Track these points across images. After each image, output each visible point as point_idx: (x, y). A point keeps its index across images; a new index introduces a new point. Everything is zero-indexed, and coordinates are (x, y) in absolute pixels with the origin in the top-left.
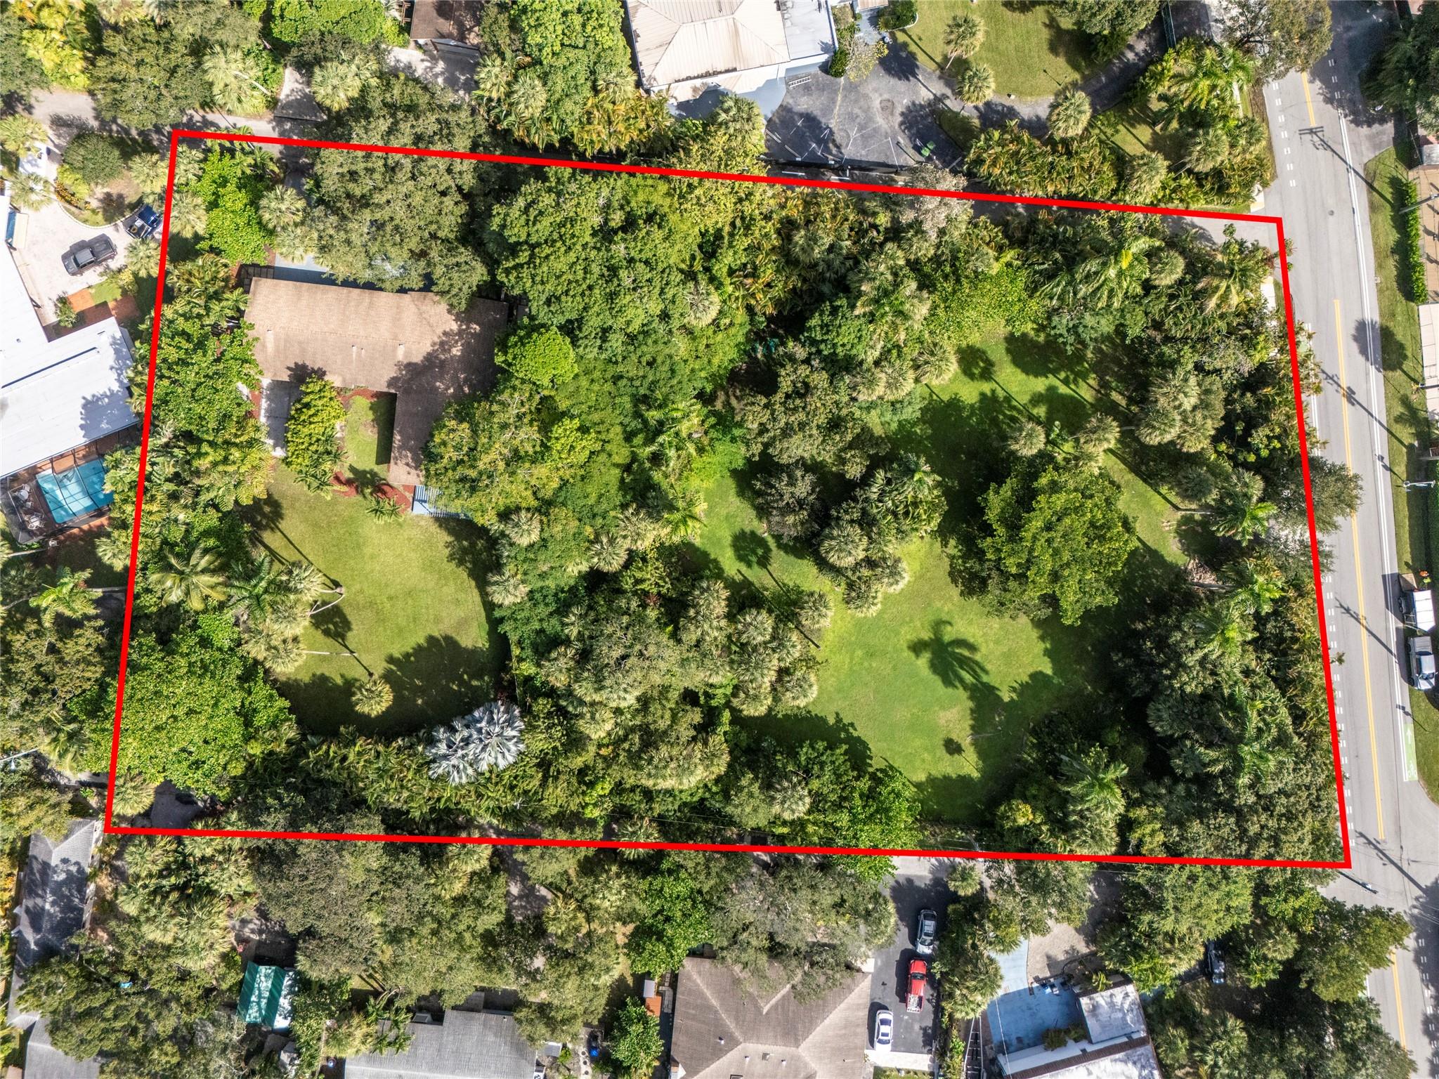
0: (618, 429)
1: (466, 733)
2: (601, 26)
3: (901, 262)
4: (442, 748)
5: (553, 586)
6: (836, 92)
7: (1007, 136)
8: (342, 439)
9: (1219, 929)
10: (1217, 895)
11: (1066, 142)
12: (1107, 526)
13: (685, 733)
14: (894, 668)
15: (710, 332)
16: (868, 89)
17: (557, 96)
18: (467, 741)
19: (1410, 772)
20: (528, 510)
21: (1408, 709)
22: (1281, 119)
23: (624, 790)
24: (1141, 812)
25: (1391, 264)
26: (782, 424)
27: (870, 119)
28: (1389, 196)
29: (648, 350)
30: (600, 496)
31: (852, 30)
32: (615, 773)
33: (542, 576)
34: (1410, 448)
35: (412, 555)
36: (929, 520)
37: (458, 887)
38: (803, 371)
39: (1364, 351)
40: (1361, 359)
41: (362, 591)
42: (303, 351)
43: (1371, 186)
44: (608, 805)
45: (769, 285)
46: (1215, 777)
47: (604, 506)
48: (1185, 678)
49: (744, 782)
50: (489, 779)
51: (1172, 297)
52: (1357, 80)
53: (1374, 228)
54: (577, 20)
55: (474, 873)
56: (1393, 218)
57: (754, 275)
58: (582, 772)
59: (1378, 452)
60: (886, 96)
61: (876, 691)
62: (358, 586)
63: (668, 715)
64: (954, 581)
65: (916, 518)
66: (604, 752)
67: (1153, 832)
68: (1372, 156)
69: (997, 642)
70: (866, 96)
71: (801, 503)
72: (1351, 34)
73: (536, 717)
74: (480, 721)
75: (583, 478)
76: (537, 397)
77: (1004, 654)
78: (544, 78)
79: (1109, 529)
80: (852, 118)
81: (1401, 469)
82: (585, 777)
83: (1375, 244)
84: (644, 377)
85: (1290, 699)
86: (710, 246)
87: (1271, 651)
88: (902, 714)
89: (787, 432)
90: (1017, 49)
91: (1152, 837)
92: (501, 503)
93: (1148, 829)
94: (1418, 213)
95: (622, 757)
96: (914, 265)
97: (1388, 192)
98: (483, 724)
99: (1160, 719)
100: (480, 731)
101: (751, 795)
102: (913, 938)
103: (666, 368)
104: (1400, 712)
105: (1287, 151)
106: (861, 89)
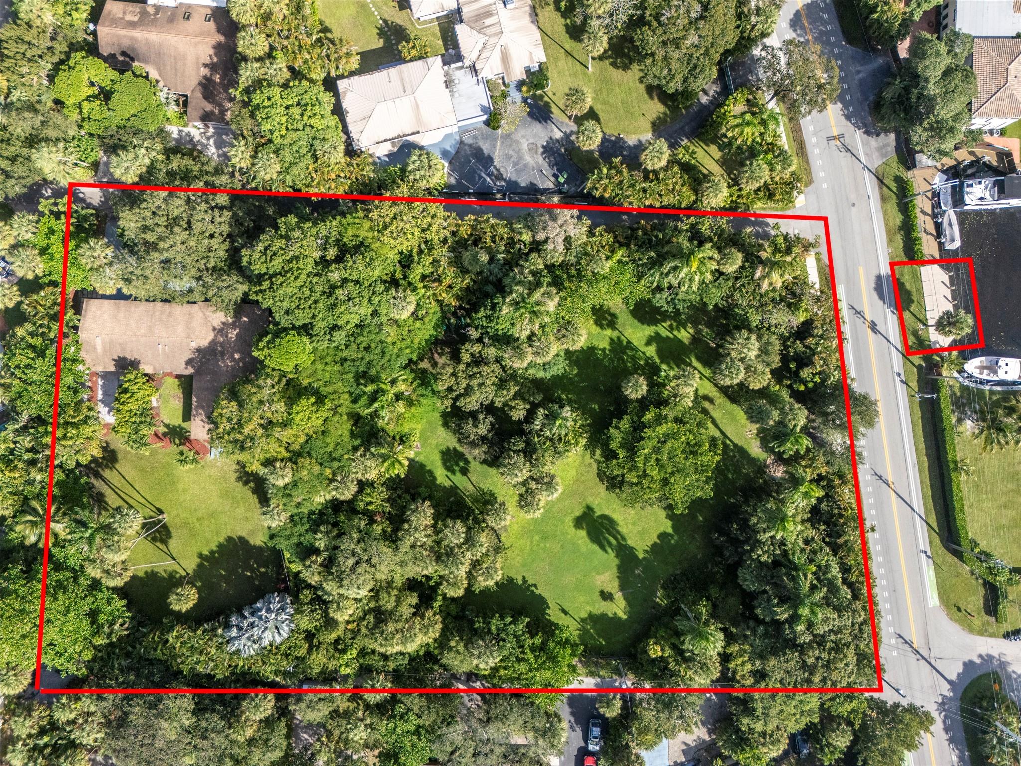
0: (347, 396)
1: (251, 620)
2: (315, 115)
3: (542, 267)
4: (234, 632)
5: (306, 511)
6: (495, 139)
7: (613, 171)
8: (158, 408)
9: (797, 726)
10: (794, 703)
11: (655, 172)
12: (699, 444)
13: (406, 611)
14: (562, 547)
15: (411, 321)
16: (518, 136)
17: (287, 164)
18: (252, 626)
19: (933, 600)
20: (282, 460)
21: (929, 553)
22: (814, 140)
23: (368, 653)
24: (734, 649)
25: (899, 239)
26: (464, 386)
27: (521, 158)
28: (895, 189)
29: (364, 340)
30: (337, 444)
31: (504, 95)
32: (359, 643)
33: (298, 505)
34: (919, 367)
35: (213, 487)
36: (577, 443)
37: (249, 732)
38: (477, 348)
39: (882, 297)
40: (881, 303)
41: (178, 515)
42: (123, 349)
43: (881, 181)
44: (356, 665)
45: (450, 287)
46: (783, 623)
47: (340, 451)
48: (760, 552)
49: (453, 644)
50: (270, 651)
51: (737, 278)
52: (867, 108)
53: (885, 213)
54: (296, 111)
55: (261, 721)
56: (898, 205)
57: (439, 280)
58: (337, 641)
59: (896, 369)
60: (531, 141)
61: (551, 564)
62: (175, 512)
63: (393, 599)
64: (601, 480)
65: (567, 443)
66: (350, 627)
67: (743, 664)
68: (880, 162)
69: (634, 524)
70: (518, 142)
71: (483, 439)
72: (861, 76)
73: (302, 604)
74: (260, 610)
75: (323, 433)
76: (284, 380)
77: (639, 532)
78: (276, 152)
79: (700, 446)
80: (508, 157)
81: (914, 385)
82: (339, 646)
83: (886, 225)
84: (363, 358)
85: (841, 558)
86: (406, 261)
87: (824, 523)
88: (569, 579)
89: (468, 391)
90: (622, 102)
91: (743, 667)
92: (262, 457)
93: (740, 661)
94: (915, 202)
95: (364, 631)
96: (550, 268)
97: (893, 185)
98: (263, 612)
99: (746, 580)
100: (260, 618)
101: (458, 652)
102: (586, 739)
103: (379, 350)
104: (923, 555)
105: (819, 162)
106: (513, 136)
